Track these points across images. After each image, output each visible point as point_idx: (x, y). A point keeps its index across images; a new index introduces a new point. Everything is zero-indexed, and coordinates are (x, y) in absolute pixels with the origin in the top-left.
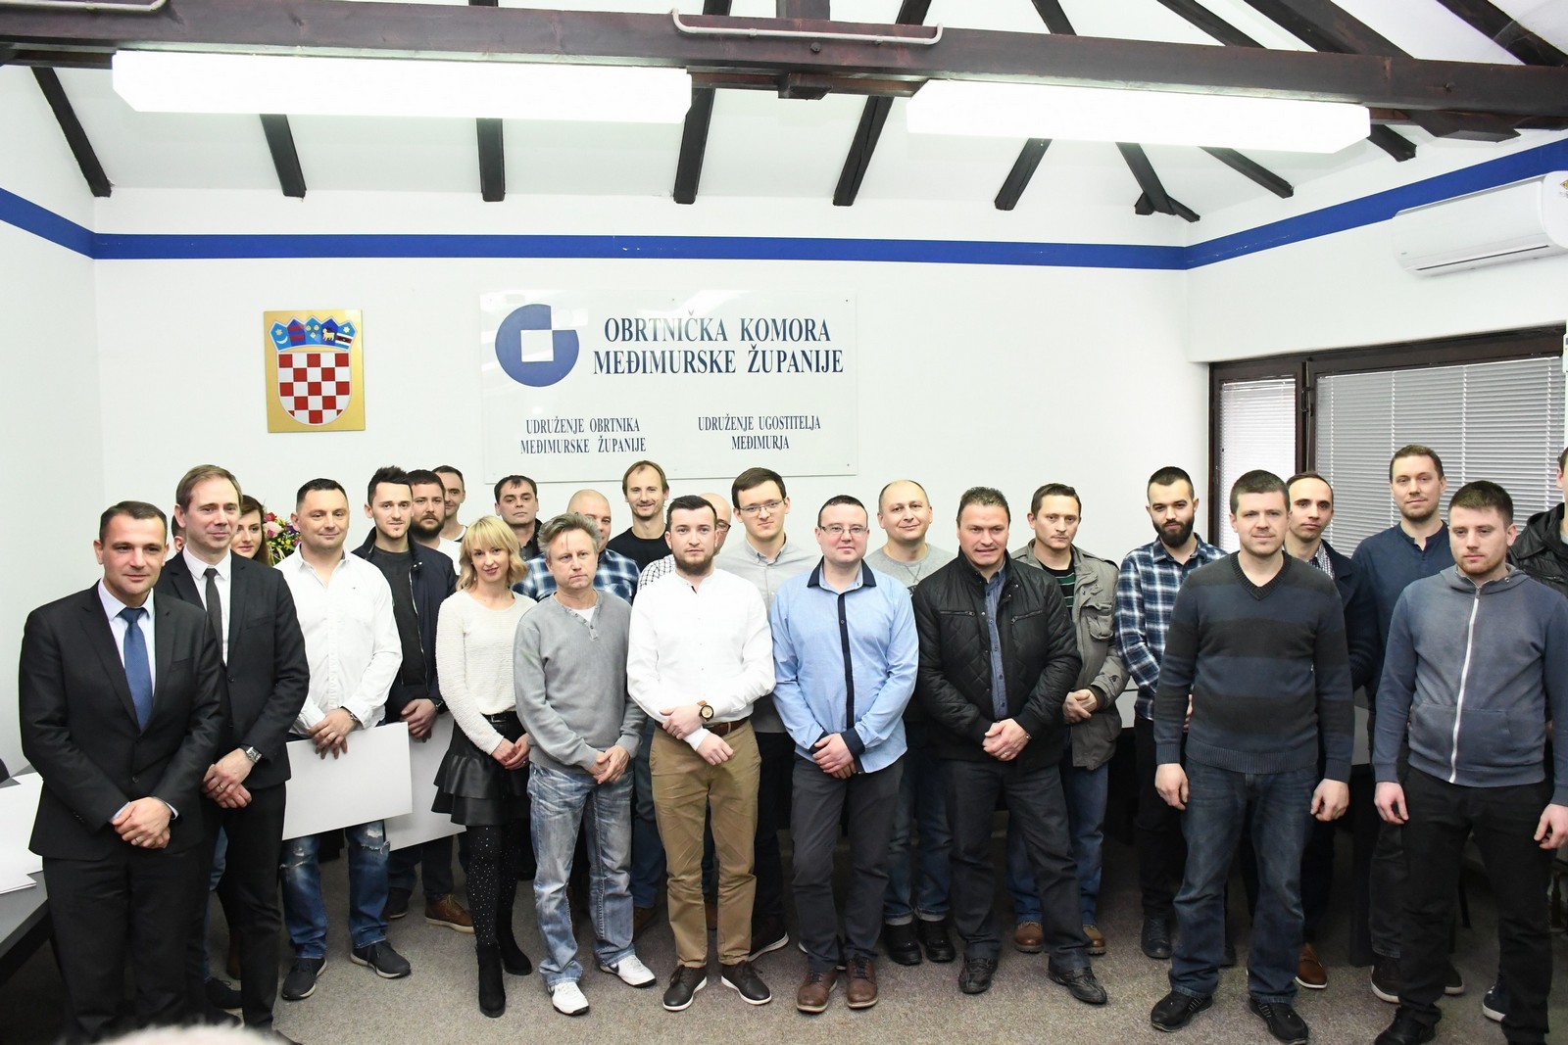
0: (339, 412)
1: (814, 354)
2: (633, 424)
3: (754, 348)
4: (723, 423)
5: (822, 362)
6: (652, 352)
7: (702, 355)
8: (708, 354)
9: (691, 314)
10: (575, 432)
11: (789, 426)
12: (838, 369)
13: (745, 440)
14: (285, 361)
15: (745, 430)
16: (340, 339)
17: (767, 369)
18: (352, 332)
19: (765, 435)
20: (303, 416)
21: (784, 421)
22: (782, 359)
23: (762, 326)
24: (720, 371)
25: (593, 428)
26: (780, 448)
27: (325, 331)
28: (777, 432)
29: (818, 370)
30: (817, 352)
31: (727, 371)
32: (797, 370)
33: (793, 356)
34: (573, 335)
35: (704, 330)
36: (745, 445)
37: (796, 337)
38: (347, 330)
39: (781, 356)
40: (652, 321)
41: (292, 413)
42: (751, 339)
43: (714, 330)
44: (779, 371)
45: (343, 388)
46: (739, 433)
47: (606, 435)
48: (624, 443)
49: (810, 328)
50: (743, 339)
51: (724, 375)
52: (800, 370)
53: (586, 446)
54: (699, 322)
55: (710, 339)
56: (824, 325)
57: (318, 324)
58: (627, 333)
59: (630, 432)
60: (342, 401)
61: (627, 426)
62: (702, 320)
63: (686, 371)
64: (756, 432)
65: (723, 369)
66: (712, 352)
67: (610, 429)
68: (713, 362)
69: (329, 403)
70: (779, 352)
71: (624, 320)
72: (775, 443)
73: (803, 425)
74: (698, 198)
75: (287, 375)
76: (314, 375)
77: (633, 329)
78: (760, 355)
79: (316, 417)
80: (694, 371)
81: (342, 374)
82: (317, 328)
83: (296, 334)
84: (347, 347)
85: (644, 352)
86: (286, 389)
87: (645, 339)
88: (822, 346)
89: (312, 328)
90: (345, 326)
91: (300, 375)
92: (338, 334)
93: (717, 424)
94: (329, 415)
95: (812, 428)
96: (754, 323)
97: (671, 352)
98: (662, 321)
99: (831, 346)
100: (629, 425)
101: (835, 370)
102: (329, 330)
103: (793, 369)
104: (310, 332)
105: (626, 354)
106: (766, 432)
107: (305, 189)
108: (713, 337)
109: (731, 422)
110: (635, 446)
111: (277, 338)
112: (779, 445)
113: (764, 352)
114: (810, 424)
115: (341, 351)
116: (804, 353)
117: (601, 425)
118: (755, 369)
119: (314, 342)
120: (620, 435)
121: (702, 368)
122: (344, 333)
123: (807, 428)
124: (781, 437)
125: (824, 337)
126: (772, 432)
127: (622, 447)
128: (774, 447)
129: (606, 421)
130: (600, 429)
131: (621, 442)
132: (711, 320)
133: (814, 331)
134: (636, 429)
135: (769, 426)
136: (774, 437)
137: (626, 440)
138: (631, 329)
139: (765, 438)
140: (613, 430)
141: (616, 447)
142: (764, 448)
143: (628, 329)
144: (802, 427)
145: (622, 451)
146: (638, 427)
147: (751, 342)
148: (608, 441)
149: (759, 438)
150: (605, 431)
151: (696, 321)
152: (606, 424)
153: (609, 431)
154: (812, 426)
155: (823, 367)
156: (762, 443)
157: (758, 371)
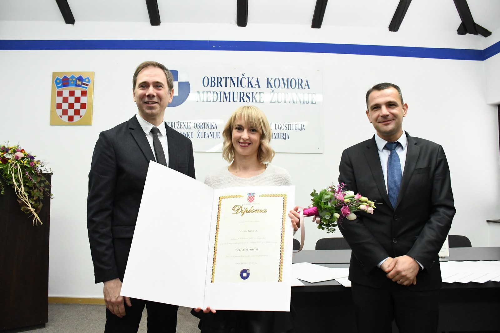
0: (81, 116)
2: (214, 126)
3: (273, 91)
5: (306, 99)
6: (225, 93)
7: (248, 94)
8: (251, 94)
9: (243, 75)
10: (187, 129)
11: (290, 129)
12: (314, 102)
14: (60, 94)
16: (84, 84)
17: (279, 102)
18: (89, 82)
19: (278, 132)
20: (65, 118)
21: (287, 126)
22: (286, 97)
23: (277, 81)
24: (256, 102)
25: (195, 127)
26: (285, 139)
27: (78, 81)
29: (304, 103)
30: (304, 94)
31: (260, 102)
32: (294, 103)
33: (292, 96)
34: (187, 84)
35: (249, 82)
37: (293, 87)
38: (87, 80)
40: (225, 78)
41: (61, 116)
42: (271, 87)
43: (254, 82)
44: (285, 102)
45: (83, 106)
47: (201, 130)
49: (300, 82)
50: (268, 87)
51: (258, 104)
53: (191, 135)
54: (247, 79)
55: (252, 87)
56: (307, 81)
57: (75, 78)
58: (213, 83)
59: (213, 129)
60: (82, 112)
62: (248, 78)
63: (240, 101)
65: (258, 100)
66: (253, 93)
67: (203, 127)
68: (254, 97)
69: (77, 112)
70: (285, 94)
71: (211, 78)
72: (283, 136)
74: (248, 24)
75: (60, 100)
76: (71, 100)
77: (216, 82)
79: (71, 119)
80: (244, 101)
81: (83, 100)
82: (74, 79)
83: (65, 82)
84: (86, 88)
85: (221, 92)
86: (59, 106)
87: (221, 86)
88: (306, 91)
89: (72, 79)
90: (87, 78)
91: (65, 100)
92: (83, 82)
94: (76, 118)
96: (273, 80)
97: (233, 93)
98: (230, 78)
99: (310, 91)
100: (212, 126)
101: (312, 103)
102: (80, 80)
104: (71, 81)
105: (212, 93)
107: (75, 21)
108: (254, 86)
110: (215, 136)
111: (57, 83)
112: (284, 137)
113: (278, 94)
114: (299, 128)
115: (84, 89)
116: (297, 94)
118: (273, 101)
119: (72, 85)
120: (208, 131)
121: (248, 100)
122: (86, 82)
123: (298, 130)
124: (286, 133)
125: (307, 87)
126: (280, 132)
127: (208, 136)
128: (282, 139)
129: (202, 124)
130: (199, 128)
131: (208, 134)
132: (252, 78)
133: (302, 84)
134: (216, 128)
135: (280, 129)
136: (282, 133)
137: (210, 133)
138: (215, 82)
139: (278, 134)
140: (204, 128)
141: (206, 136)
142: (277, 138)
143: (213, 82)
144: (296, 129)
145: (209, 138)
146: (216, 127)
147: (272, 88)
148: (202, 133)
149: (275, 133)
150: (201, 128)
151: (246, 78)
152: (202, 125)
153: (202, 128)
154: (301, 129)
155: (306, 101)
156: (276, 136)
157: (275, 102)
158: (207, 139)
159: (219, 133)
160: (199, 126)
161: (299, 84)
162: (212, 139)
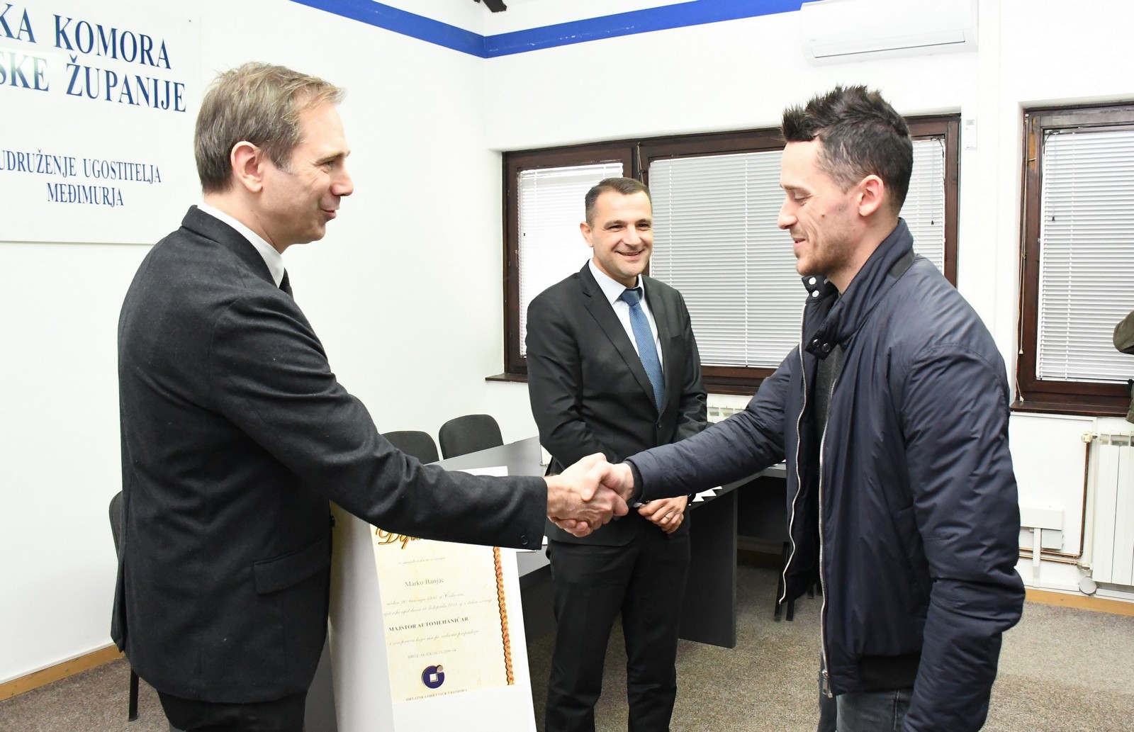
1: (152, 83)
3: (74, 60)
4: (34, 162)
5: (162, 96)
11: (123, 176)
12: (181, 107)
13: (66, 189)
15: (65, 175)
17: (93, 93)
19: (92, 185)
21: (117, 169)
22: (112, 83)
23: (84, 30)
24: (26, 85)
26: (112, 205)
28: (109, 183)
29: (156, 106)
30: (156, 81)
31: (37, 87)
32: (131, 102)
33: (126, 82)
35: (1, 19)
36: (66, 197)
37: (129, 56)
39: (111, 78)
42: (69, 47)
43: (17, 22)
44: (108, 99)
46: (56, 178)
49: (147, 47)
50: (58, 45)
51: (32, 92)
52: (135, 101)
55: (10, 35)
56: (163, 47)
64: (79, 180)
65: (31, 83)
66: (13, 56)
68: (16, 70)
70: (108, 72)
72: (105, 197)
73: (141, 176)
78: (82, 72)
88: (162, 74)
93: (25, 163)
95: (150, 181)
96: (73, 26)
99: (171, 75)
101: (177, 109)
103: (126, 98)
106: (93, 181)
108: (15, 34)
109: (45, 162)
112: (111, 201)
113: (87, 69)
114: (148, 176)
118: (75, 90)
123: (144, 180)
124: (113, 189)
125: (163, 63)
126: (100, 182)
128: (104, 203)
132: (10, 6)
133: (151, 52)
135: (96, 173)
136: (104, 188)
139: (93, 189)
142: (91, 203)
144: (139, 178)
147: (70, 52)
149: (84, 187)
154: (151, 178)
155: (162, 102)
156: (88, 195)
157: (80, 95)
161: (143, 50)
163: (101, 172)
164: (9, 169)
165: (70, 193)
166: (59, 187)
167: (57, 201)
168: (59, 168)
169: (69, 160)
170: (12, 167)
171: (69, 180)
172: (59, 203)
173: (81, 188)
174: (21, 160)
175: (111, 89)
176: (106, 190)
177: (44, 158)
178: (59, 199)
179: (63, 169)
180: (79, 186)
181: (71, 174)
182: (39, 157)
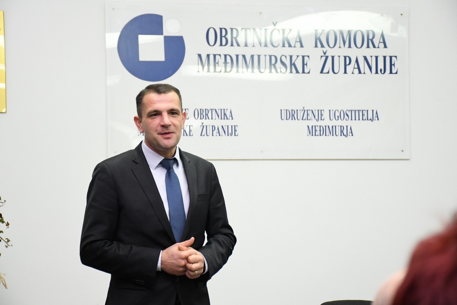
1: (374, 59)
2: (228, 114)
3: (325, 53)
4: (300, 114)
5: (381, 66)
6: (244, 56)
7: (283, 59)
8: (288, 58)
9: (275, 25)
11: (353, 118)
12: (394, 71)
13: (318, 129)
15: (318, 120)
17: (336, 71)
19: (334, 125)
21: (349, 114)
22: (348, 62)
23: (332, 36)
24: (297, 72)
25: (196, 117)
26: (346, 136)
28: (344, 123)
29: (377, 73)
30: (377, 57)
31: (303, 72)
32: (360, 72)
33: (357, 61)
34: (180, 40)
35: (285, 39)
36: (318, 133)
37: (359, 44)
39: (347, 60)
40: (244, 31)
42: (322, 46)
43: (293, 38)
44: (345, 72)
46: (313, 122)
47: (206, 122)
48: (220, 129)
49: (371, 37)
50: (316, 46)
51: (301, 75)
52: (362, 72)
53: (190, 131)
54: (281, 31)
55: (290, 46)
56: (382, 35)
58: (224, 40)
59: (226, 120)
61: (224, 115)
62: (284, 31)
63: (271, 71)
64: (326, 122)
65: (300, 70)
66: (291, 57)
67: (210, 117)
68: (293, 64)
70: (345, 57)
71: (221, 29)
72: (342, 131)
73: (365, 117)
77: (229, 37)
78: (330, 60)
80: (277, 71)
85: (237, 56)
87: (238, 45)
88: (381, 52)
93: (295, 115)
95: (372, 120)
96: (325, 33)
97: (259, 56)
98: (252, 31)
99: (388, 52)
100: (225, 114)
101: (391, 72)
103: (356, 71)
105: (223, 57)
106: (334, 123)
108: (292, 45)
109: (306, 114)
110: (230, 132)
112: (345, 133)
113: (333, 57)
114: (370, 116)
116: (365, 58)
117: (203, 114)
118: (325, 70)
120: (218, 123)
121: (283, 69)
123: (368, 120)
124: (347, 126)
125: (382, 45)
126: (339, 123)
127: (219, 132)
128: (341, 135)
129: (207, 111)
130: (202, 118)
131: (218, 129)
132: (290, 30)
133: (374, 40)
134: (231, 118)
135: (337, 118)
136: (341, 126)
137: (222, 127)
138: (227, 36)
139: (334, 127)
140: (212, 119)
141: (215, 132)
142: (333, 135)
143: (225, 37)
144: (364, 119)
145: (220, 135)
146: (232, 116)
147: (323, 49)
148: (208, 127)
149: (329, 127)
150: (206, 119)
151: (279, 31)
152: (207, 113)
153: (209, 119)
154: (372, 118)
155: (381, 70)
156: (332, 131)
157: (328, 73)
158: (216, 138)
159: (236, 127)
160: (202, 115)
161: (369, 40)
162: (224, 137)
163: (339, 117)
164: (287, 119)
165: (320, 131)
166: (314, 127)
167: (312, 135)
168: (315, 117)
169: (321, 112)
170: (288, 118)
171: (321, 123)
172: (314, 137)
173: (327, 127)
174: (293, 114)
175: (347, 67)
176: (342, 127)
177: (306, 111)
178: (314, 134)
179: (317, 117)
180: (326, 126)
181: (321, 119)
182: (303, 111)
